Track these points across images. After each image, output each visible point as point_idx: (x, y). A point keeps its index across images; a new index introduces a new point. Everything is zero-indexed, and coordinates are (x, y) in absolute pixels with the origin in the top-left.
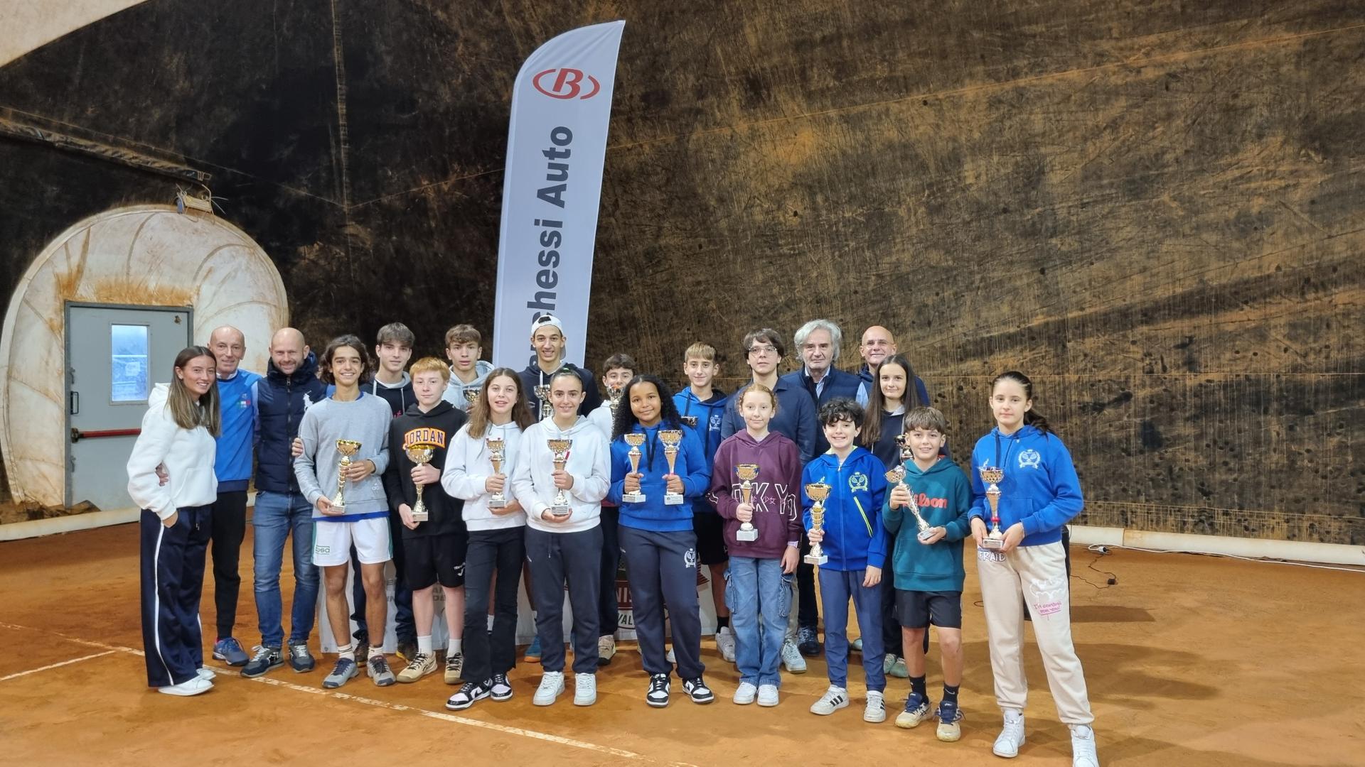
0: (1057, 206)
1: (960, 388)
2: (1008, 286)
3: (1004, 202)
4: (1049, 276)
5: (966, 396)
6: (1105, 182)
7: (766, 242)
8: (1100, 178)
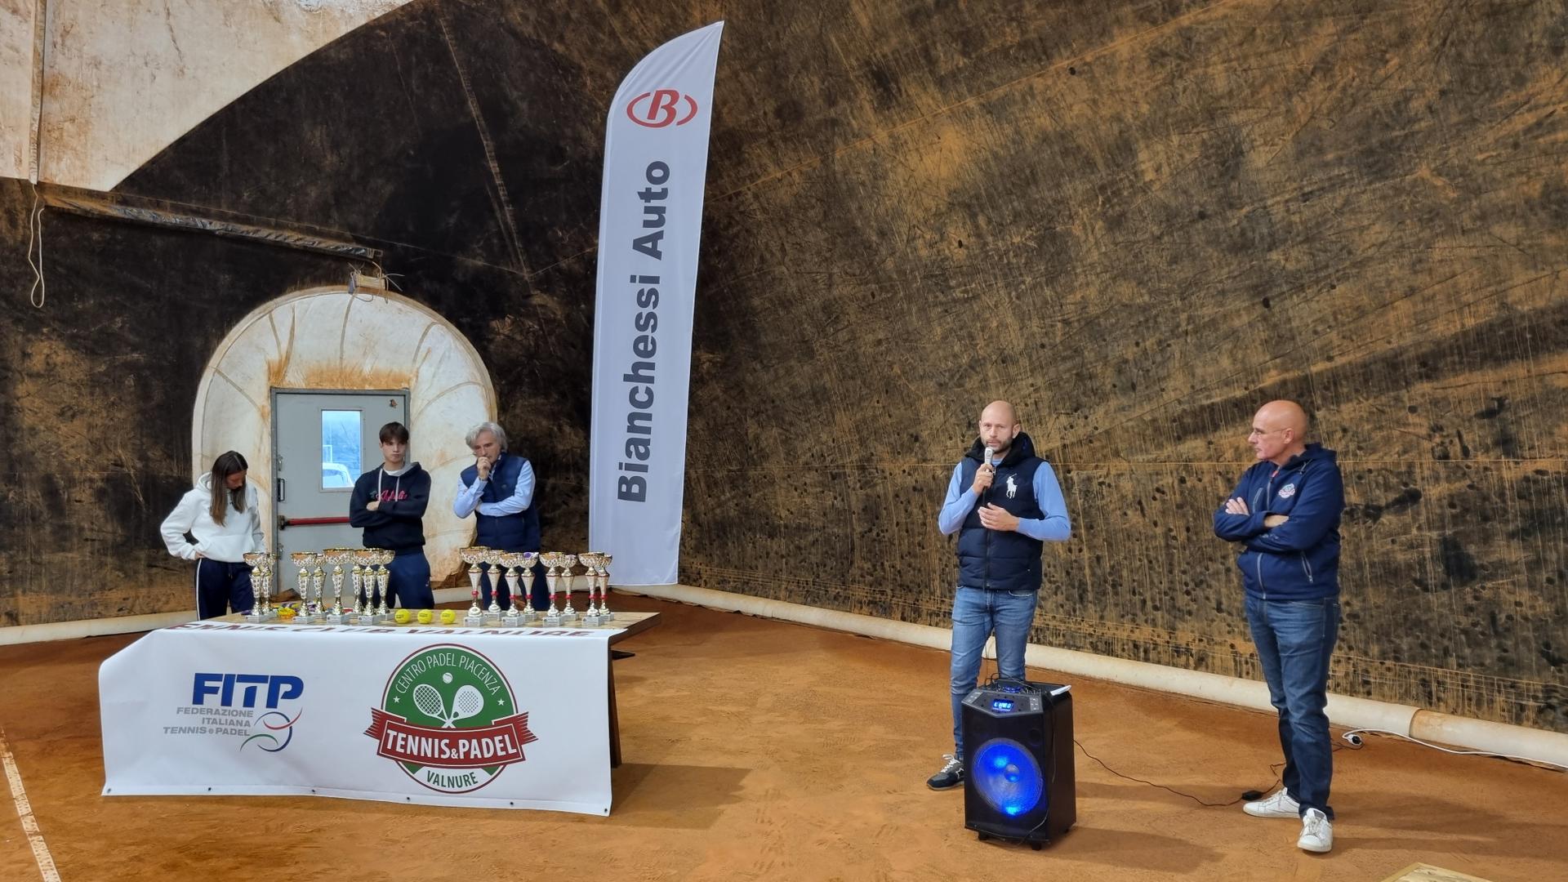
0: (1269, 202)
1: (1182, 481)
2: (1224, 327)
3: (1198, 203)
4: (1277, 309)
5: (1190, 491)
6: (1330, 157)
7: (937, 284)
8: (1321, 151)
